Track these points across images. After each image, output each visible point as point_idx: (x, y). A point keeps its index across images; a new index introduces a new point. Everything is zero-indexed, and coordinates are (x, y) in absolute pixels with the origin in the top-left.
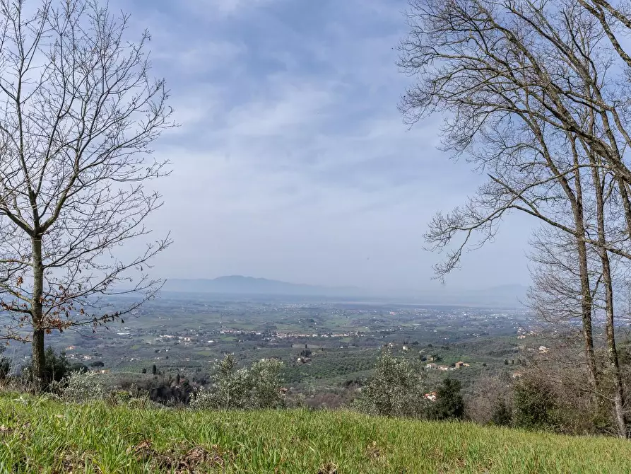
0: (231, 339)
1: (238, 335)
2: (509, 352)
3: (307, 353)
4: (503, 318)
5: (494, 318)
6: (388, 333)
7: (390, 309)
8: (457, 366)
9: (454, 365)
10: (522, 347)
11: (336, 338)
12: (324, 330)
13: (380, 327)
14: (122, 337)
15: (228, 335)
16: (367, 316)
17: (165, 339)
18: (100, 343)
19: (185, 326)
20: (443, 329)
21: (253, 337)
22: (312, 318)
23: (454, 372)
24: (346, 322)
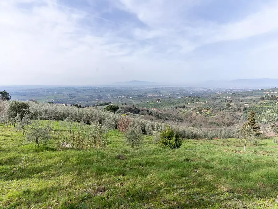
0: (136, 97)
1: (138, 96)
2: (217, 98)
3: (159, 100)
4: (210, 90)
5: (207, 90)
6: (178, 94)
7: (177, 88)
8: (206, 102)
9: (205, 102)
10: (221, 97)
11: (165, 96)
12: (161, 94)
13: (176, 93)
14: (108, 97)
15: (135, 96)
16: (171, 90)
17: (119, 97)
18: (103, 98)
19: (123, 94)
20: (193, 93)
21: (142, 96)
22: (156, 91)
23: (206, 104)
24: (166, 92)
